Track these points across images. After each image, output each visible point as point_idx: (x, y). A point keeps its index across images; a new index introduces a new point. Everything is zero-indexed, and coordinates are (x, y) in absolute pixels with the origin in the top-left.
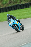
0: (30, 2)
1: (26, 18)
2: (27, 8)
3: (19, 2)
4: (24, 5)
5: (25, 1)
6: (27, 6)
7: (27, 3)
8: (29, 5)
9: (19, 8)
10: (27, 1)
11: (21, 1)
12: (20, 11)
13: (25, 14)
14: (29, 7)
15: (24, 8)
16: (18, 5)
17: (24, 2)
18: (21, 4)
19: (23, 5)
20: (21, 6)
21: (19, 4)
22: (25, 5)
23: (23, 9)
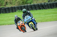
0: (17, 6)
1: (11, 24)
2: (13, 12)
3: (4, 4)
4: (10, 9)
5: (12, 4)
6: (13, 10)
7: (13, 6)
8: (16, 9)
9: (3, 11)
10: (14, 5)
11: (6, 4)
12: (4, 15)
13: (10, 19)
14: (15, 11)
15: (10, 12)
16: (3, 9)
17: (10, 5)
18: (6, 8)
19: (8, 8)
20: (6, 9)
21: (4, 7)
22: (12, 8)
23: (9, 14)
